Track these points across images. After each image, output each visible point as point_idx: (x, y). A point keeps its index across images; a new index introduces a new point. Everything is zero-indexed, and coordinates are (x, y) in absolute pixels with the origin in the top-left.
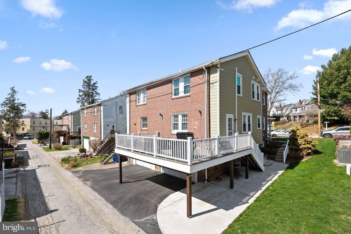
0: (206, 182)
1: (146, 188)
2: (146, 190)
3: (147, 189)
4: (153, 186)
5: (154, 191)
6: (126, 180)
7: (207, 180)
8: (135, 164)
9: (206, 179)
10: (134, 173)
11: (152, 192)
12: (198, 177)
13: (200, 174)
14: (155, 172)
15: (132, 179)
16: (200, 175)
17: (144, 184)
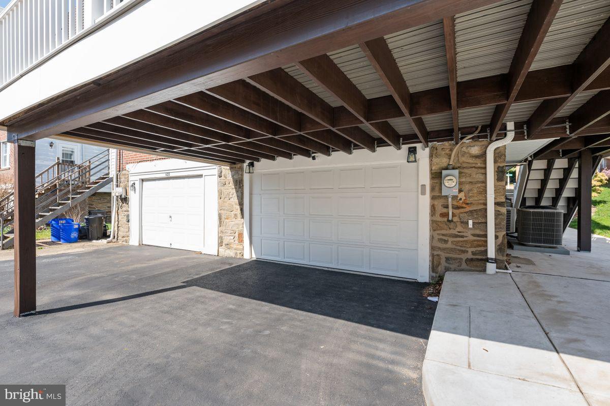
0: (491, 268)
1: (201, 329)
2: (197, 342)
3: (205, 333)
4: (235, 311)
5: (259, 349)
6: (72, 297)
7: (495, 261)
8: (137, 244)
9: (491, 253)
10: (131, 267)
11: (247, 351)
12: (433, 256)
13: (451, 239)
14: (218, 258)
15: (109, 289)
16: (449, 245)
17: (182, 307)
